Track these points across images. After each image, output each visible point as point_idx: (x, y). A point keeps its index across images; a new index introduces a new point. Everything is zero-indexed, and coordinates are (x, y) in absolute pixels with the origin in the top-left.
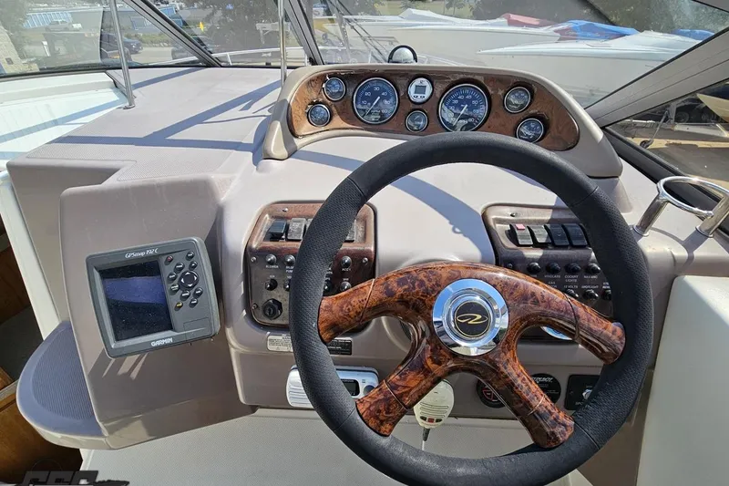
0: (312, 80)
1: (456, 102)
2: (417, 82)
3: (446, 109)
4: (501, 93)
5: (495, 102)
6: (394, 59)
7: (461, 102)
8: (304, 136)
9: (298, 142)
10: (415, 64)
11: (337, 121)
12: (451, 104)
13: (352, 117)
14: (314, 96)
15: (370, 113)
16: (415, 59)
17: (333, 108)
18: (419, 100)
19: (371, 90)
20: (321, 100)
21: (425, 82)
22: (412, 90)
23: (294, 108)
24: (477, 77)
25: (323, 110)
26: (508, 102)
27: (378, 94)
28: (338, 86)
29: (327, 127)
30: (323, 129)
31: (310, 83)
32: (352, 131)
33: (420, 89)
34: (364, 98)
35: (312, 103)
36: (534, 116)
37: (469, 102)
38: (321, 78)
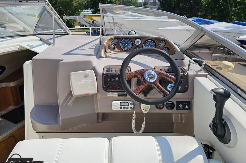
0: (110, 39)
1: (147, 45)
2: (137, 40)
3: (145, 46)
4: (158, 42)
5: (157, 45)
6: (130, 34)
7: (149, 45)
8: (108, 53)
9: (107, 54)
10: (136, 35)
11: (116, 49)
12: (146, 45)
13: (120, 49)
14: (110, 43)
15: (125, 48)
16: (136, 34)
17: (115, 46)
18: (138, 44)
19: (125, 42)
20: (112, 44)
21: (139, 40)
22: (136, 42)
23: (106, 46)
24: (152, 39)
25: (112, 47)
26: (160, 45)
27: (127, 43)
28: (116, 41)
29: (114, 51)
30: (113, 51)
31: (109, 40)
32: (120, 52)
33: (138, 42)
34: (123, 44)
35: (110, 45)
36: (166, 47)
37: (150, 45)
38: (112, 39)
